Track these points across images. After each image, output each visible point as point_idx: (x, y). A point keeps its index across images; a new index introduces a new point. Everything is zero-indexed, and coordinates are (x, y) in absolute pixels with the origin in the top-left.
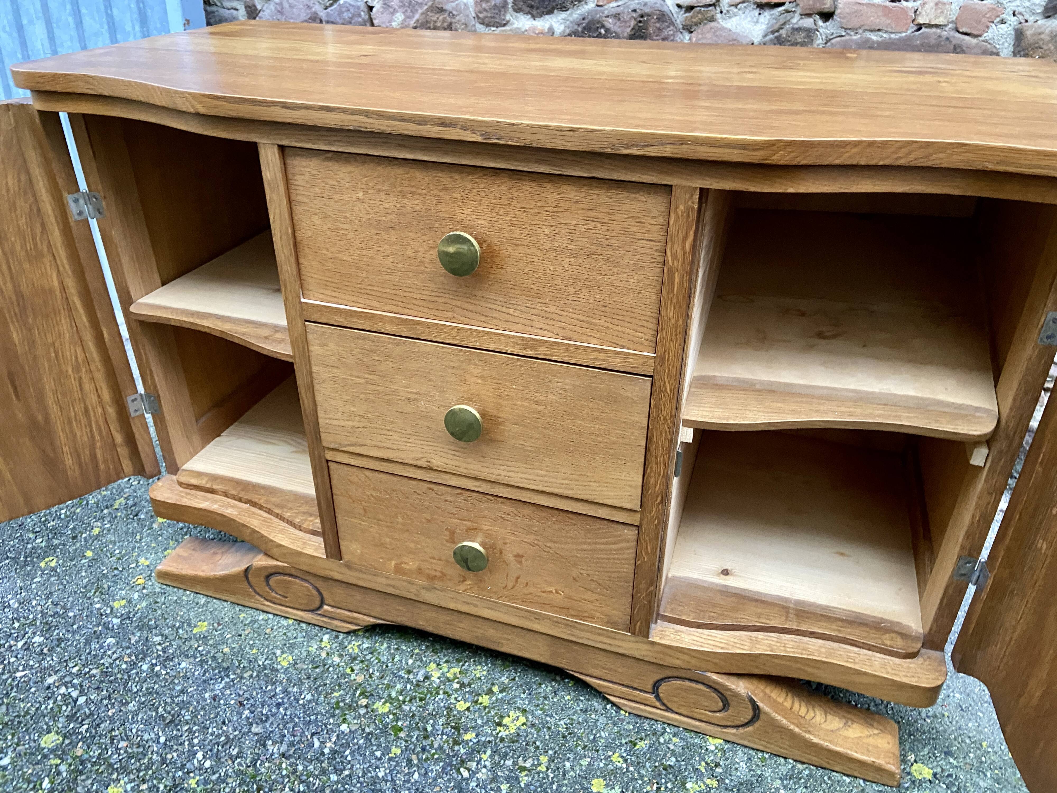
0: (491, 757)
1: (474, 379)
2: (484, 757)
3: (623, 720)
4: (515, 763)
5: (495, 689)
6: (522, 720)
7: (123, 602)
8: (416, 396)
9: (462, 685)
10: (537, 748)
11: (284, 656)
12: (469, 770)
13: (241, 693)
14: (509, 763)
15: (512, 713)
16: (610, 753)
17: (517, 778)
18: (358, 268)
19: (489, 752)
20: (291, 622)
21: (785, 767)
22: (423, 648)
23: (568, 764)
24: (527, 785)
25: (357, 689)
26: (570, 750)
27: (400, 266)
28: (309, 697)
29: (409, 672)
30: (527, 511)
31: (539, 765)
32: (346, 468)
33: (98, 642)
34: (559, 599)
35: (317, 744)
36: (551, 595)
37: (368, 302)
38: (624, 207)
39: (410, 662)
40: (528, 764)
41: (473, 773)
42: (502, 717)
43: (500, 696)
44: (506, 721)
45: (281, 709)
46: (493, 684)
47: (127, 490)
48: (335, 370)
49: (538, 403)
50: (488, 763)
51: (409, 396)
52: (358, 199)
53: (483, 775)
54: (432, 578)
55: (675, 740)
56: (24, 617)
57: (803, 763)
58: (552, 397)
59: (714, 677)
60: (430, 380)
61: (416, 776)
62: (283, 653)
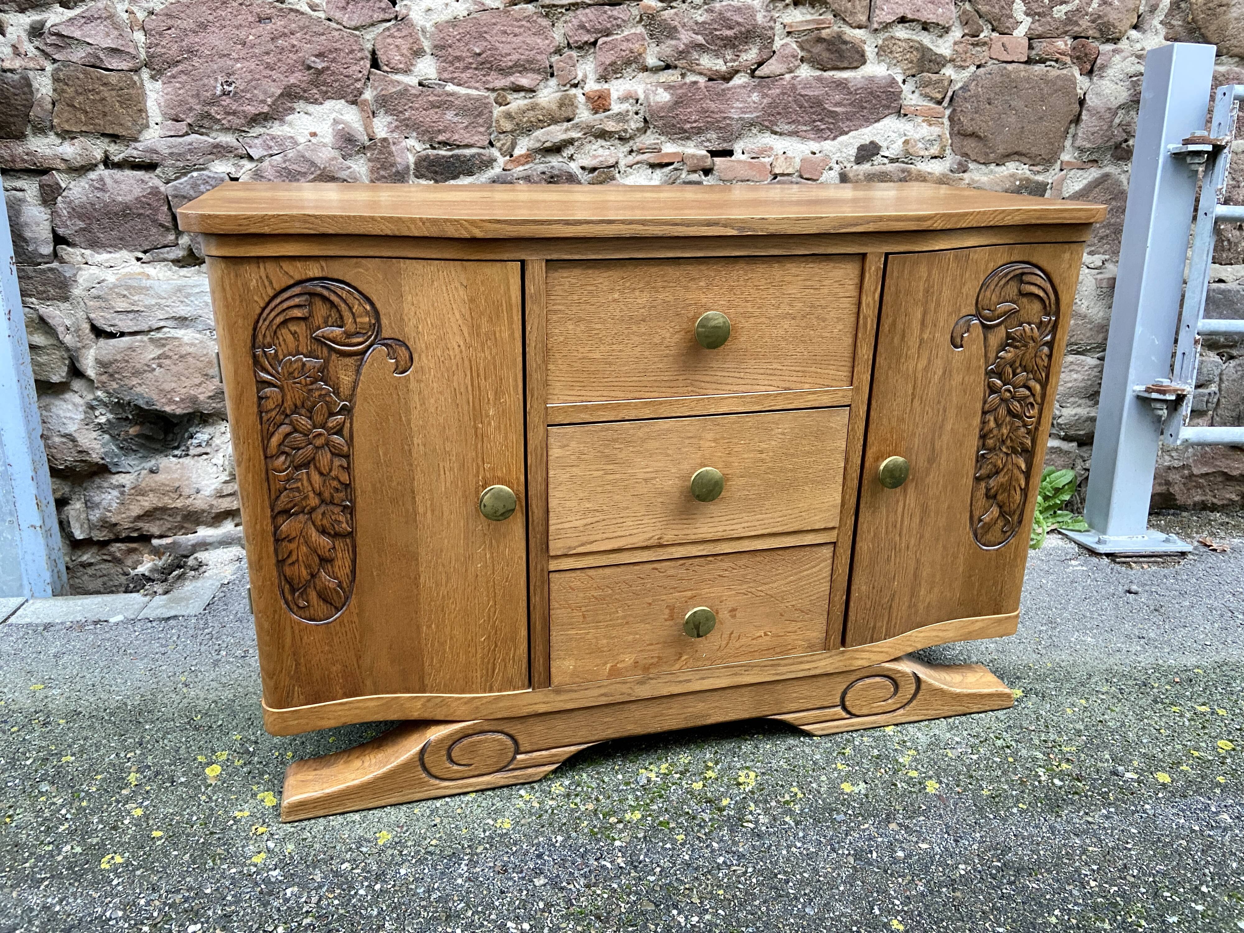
0: (757, 806)
1: (708, 444)
2: (752, 808)
4: (778, 802)
5: (710, 764)
6: (752, 775)
7: (263, 855)
8: (653, 475)
9: (682, 773)
10: (782, 786)
11: (499, 821)
12: (751, 822)
13: (492, 864)
14: (773, 804)
15: (740, 773)
16: (834, 766)
17: (790, 810)
18: (606, 363)
19: (752, 804)
20: (473, 795)
22: (620, 763)
23: (814, 785)
24: (802, 810)
25: (596, 814)
26: (806, 776)
27: (647, 353)
28: (560, 838)
29: (627, 784)
30: (744, 560)
31: (796, 794)
32: (568, 575)
33: (278, 898)
34: (765, 641)
35: (609, 865)
36: (760, 640)
37: (613, 394)
39: (620, 777)
40: (787, 797)
41: (757, 822)
42: (736, 779)
43: (719, 767)
44: (741, 780)
45: (546, 858)
46: (705, 762)
47: (129, 764)
48: (574, 469)
49: (761, 452)
50: (759, 811)
51: (648, 476)
52: (614, 300)
53: (763, 819)
54: (646, 669)
55: (865, 739)
56: (148, 919)
57: (950, 717)
58: (773, 443)
59: (887, 665)
60: (668, 455)
61: (715, 845)
62: (495, 820)
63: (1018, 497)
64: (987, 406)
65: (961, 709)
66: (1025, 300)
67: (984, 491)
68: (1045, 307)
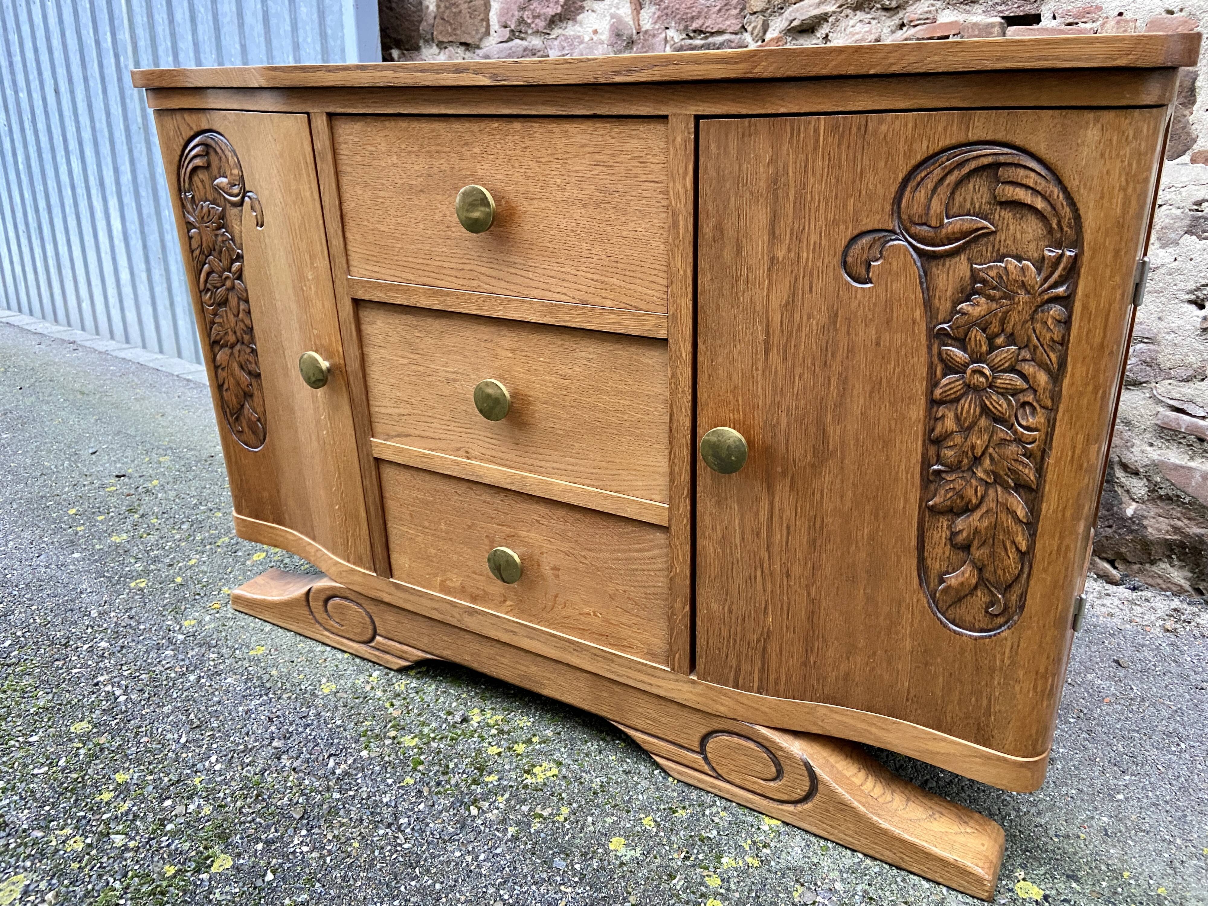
0: (508, 800)
1: (505, 353)
2: (500, 799)
3: (668, 787)
4: (531, 810)
5: (535, 740)
6: (555, 771)
7: (194, 622)
8: (454, 376)
10: (561, 799)
11: (329, 684)
12: (479, 809)
13: (274, 711)
14: (525, 808)
15: (545, 764)
16: (642, 816)
17: (529, 824)
18: (395, 238)
19: (507, 795)
20: (346, 655)
21: (849, 859)
22: (472, 694)
23: (590, 819)
24: (538, 832)
25: (390, 721)
26: (598, 806)
27: (430, 232)
28: (339, 722)
29: (449, 713)
30: (562, 513)
31: (558, 815)
32: (393, 466)
33: (157, 653)
34: (597, 623)
35: (331, 764)
36: (590, 619)
37: (403, 275)
38: (627, 147)
39: (454, 704)
40: (545, 813)
41: (482, 812)
42: (534, 766)
43: (538, 747)
44: (536, 770)
45: (308, 731)
46: (534, 735)
49: (564, 377)
50: (501, 806)
51: (449, 376)
52: (393, 164)
53: (492, 815)
54: (473, 598)
55: (723, 814)
58: (576, 369)
59: (764, 731)
60: (466, 357)
61: (422, 806)
62: (328, 681)
63: (1011, 561)
64: (938, 392)
65: (888, 855)
66: (1007, 214)
67: (945, 533)
68: (1051, 231)
